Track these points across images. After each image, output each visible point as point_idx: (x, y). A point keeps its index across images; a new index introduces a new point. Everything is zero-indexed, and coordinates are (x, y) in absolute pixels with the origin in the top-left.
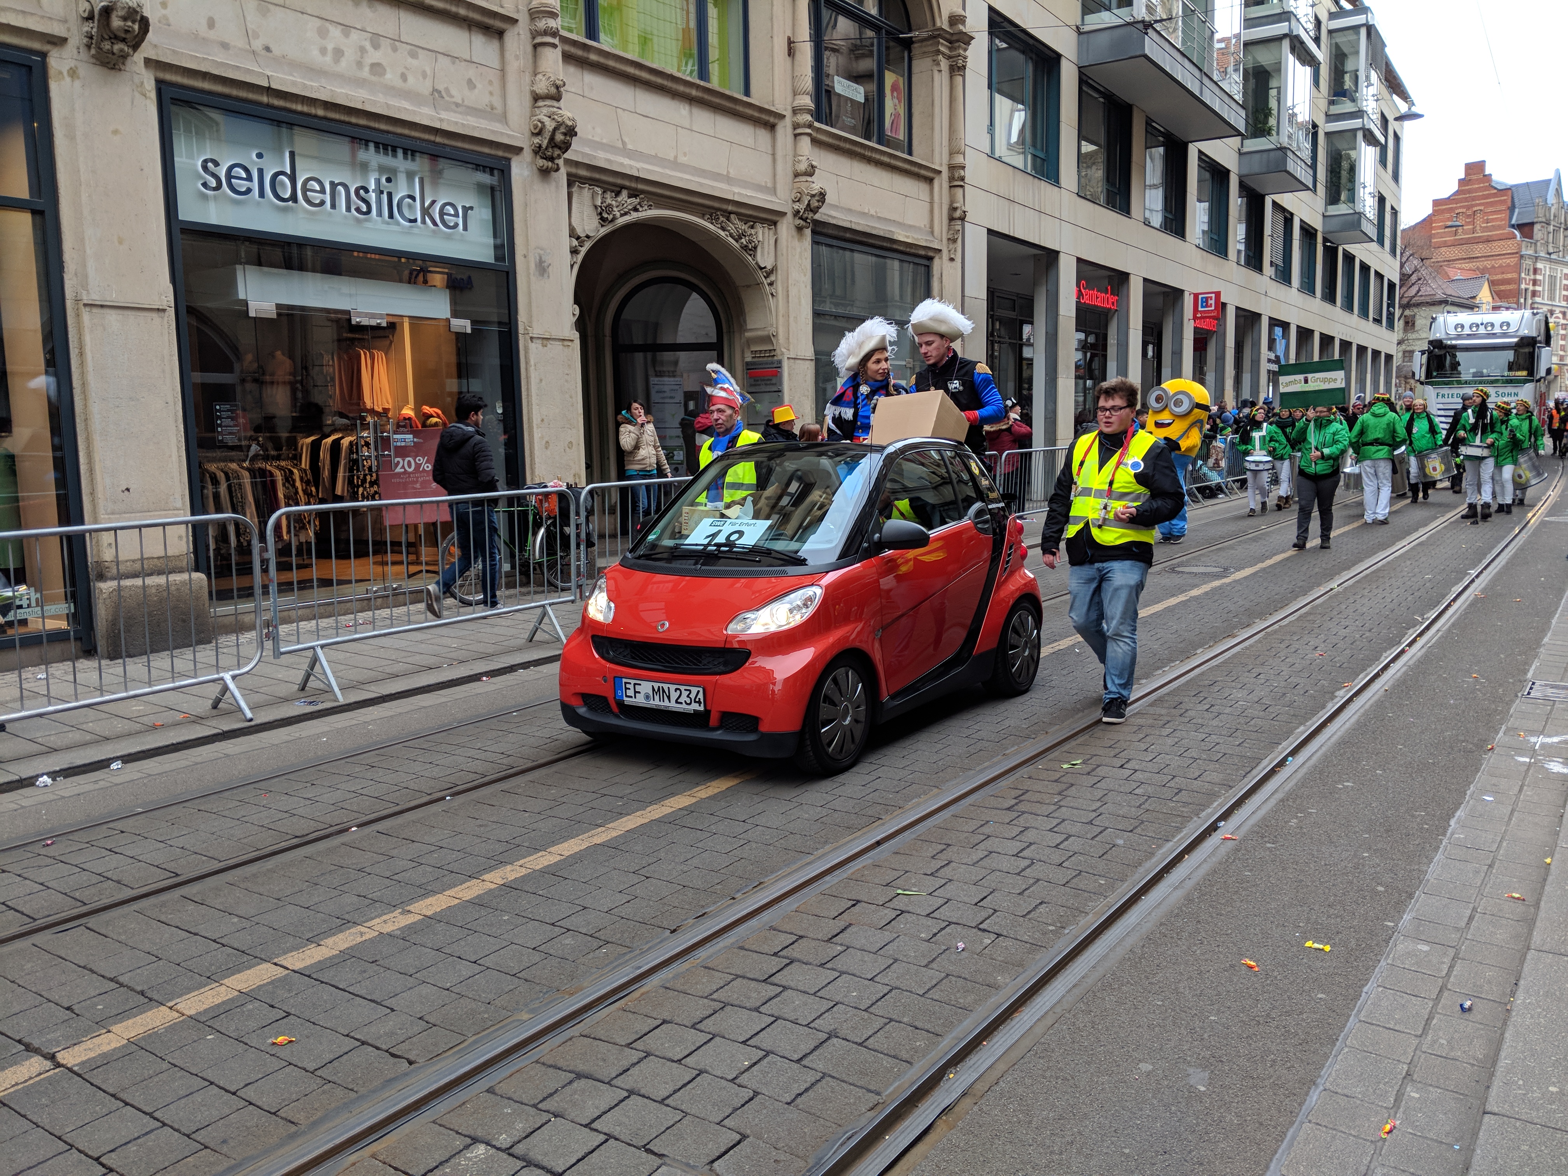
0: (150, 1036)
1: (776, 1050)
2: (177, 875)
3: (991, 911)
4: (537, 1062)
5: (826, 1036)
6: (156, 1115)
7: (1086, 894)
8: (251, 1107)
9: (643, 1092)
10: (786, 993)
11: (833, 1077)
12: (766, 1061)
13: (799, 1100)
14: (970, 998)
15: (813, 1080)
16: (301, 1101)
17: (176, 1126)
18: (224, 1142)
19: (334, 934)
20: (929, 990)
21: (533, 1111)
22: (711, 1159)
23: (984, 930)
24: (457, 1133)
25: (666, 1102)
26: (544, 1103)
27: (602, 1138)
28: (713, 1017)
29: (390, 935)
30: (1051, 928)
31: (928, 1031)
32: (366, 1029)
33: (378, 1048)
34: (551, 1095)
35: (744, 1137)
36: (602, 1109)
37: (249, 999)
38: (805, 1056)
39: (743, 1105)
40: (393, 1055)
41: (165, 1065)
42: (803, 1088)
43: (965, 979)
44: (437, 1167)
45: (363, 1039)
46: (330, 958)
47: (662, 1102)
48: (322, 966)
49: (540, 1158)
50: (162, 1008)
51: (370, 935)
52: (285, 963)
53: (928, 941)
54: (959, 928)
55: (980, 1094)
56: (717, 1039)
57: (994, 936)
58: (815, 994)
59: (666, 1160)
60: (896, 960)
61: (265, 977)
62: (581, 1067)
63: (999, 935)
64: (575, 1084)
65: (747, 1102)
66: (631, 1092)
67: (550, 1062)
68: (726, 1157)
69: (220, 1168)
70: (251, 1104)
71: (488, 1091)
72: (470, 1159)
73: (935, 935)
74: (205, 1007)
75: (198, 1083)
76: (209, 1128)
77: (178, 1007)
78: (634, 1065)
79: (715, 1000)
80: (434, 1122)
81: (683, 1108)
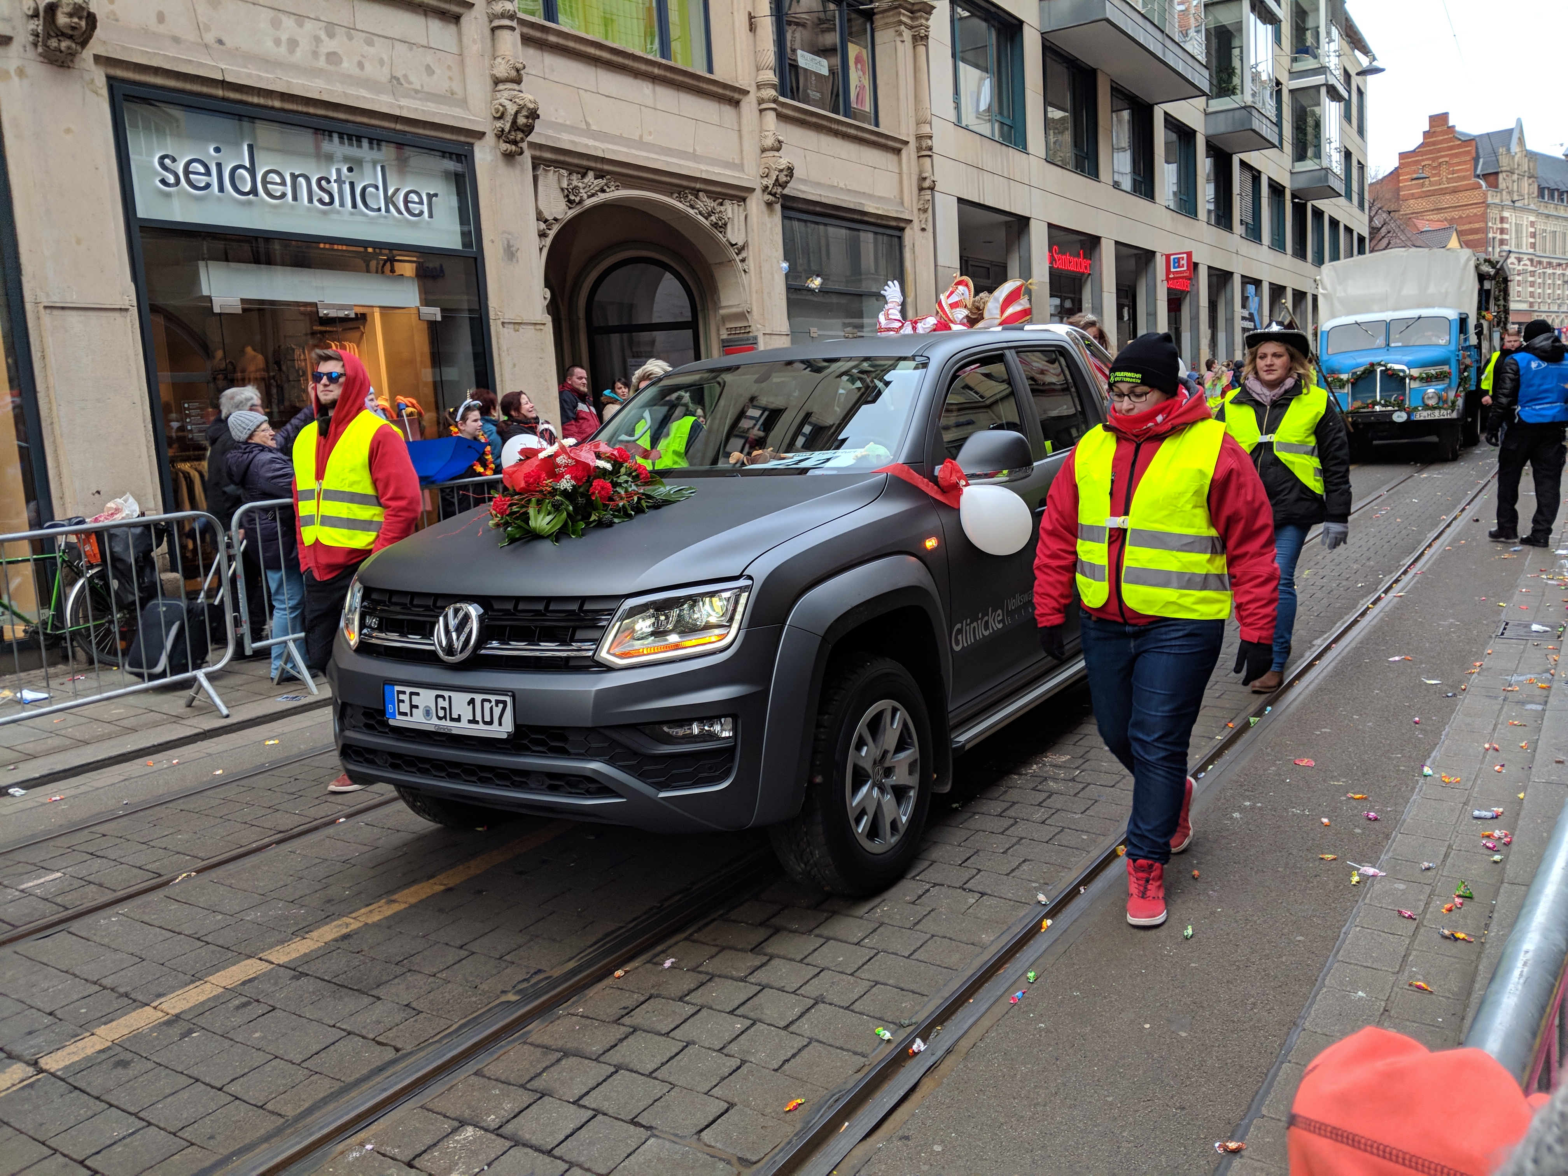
0: (135, 1036)
1: (763, 1017)
2: (160, 875)
3: (975, 871)
4: (525, 1043)
5: (812, 1002)
6: (141, 1115)
7: (1069, 850)
8: (237, 1102)
9: (631, 1066)
10: (772, 962)
11: (820, 1042)
12: (752, 1029)
13: (786, 1067)
14: (956, 957)
15: (800, 1046)
16: (288, 1093)
17: (162, 1125)
18: (212, 1137)
19: (319, 927)
20: (915, 951)
21: (521, 1091)
22: (699, 1128)
23: (970, 890)
24: (445, 1116)
25: (654, 1075)
26: (532, 1083)
27: (590, 1113)
28: (700, 990)
29: (375, 925)
30: (1034, 885)
31: (913, 992)
32: (353, 1019)
33: (364, 1037)
34: (540, 1074)
35: (731, 1105)
36: (591, 1086)
37: (234, 994)
38: (792, 1023)
39: (730, 1074)
40: (379, 1043)
41: (150, 1065)
42: (789, 1054)
43: (950, 939)
44: (425, 1151)
45: (349, 1029)
46: (316, 950)
47: (650, 1075)
48: (307, 959)
49: (527, 1136)
50: (147, 1008)
51: (355, 925)
52: (270, 958)
53: (913, 903)
54: (944, 889)
55: (965, 1050)
56: (704, 1012)
57: (977, 896)
58: (801, 961)
59: (656, 1132)
60: (882, 924)
61: (251, 972)
62: (569, 1045)
63: (983, 894)
64: (563, 1062)
65: (734, 1071)
66: (618, 1068)
67: (539, 1042)
68: (714, 1126)
69: (207, 1164)
70: (237, 1098)
71: (475, 1074)
72: (458, 1142)
73: (920, 897)
74: (190, 1005)
75: (184, 1081)
76: (196, 1125)
77: (163, 1006)
78: (621, 1040)
79: (700, 972)
80: (421, 1107)
81: (671, 1079)
